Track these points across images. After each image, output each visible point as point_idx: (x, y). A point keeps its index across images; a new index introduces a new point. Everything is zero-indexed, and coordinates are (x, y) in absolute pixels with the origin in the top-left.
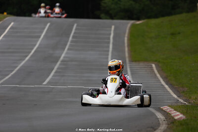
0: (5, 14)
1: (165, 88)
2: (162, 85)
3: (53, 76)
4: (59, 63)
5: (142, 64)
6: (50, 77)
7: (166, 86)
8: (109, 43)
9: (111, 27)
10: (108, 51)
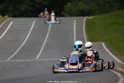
0: (6, 16)
1: (113, 57)
2: (110, 56)
3: (42, 53)
4: (44, 45)
5: (96, 43)
6: (40, 54)
7: (113, 56)
8: (73, 31)
9: (73, 21)
10: (73, 36)
